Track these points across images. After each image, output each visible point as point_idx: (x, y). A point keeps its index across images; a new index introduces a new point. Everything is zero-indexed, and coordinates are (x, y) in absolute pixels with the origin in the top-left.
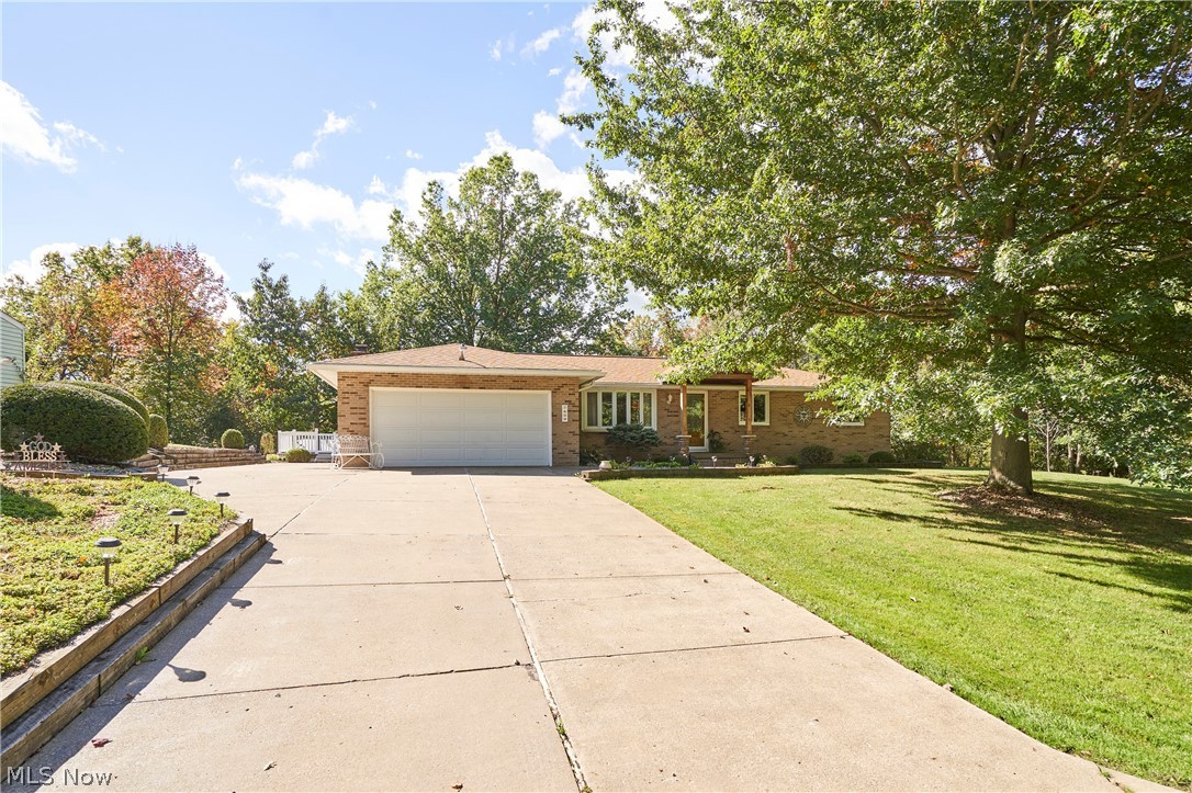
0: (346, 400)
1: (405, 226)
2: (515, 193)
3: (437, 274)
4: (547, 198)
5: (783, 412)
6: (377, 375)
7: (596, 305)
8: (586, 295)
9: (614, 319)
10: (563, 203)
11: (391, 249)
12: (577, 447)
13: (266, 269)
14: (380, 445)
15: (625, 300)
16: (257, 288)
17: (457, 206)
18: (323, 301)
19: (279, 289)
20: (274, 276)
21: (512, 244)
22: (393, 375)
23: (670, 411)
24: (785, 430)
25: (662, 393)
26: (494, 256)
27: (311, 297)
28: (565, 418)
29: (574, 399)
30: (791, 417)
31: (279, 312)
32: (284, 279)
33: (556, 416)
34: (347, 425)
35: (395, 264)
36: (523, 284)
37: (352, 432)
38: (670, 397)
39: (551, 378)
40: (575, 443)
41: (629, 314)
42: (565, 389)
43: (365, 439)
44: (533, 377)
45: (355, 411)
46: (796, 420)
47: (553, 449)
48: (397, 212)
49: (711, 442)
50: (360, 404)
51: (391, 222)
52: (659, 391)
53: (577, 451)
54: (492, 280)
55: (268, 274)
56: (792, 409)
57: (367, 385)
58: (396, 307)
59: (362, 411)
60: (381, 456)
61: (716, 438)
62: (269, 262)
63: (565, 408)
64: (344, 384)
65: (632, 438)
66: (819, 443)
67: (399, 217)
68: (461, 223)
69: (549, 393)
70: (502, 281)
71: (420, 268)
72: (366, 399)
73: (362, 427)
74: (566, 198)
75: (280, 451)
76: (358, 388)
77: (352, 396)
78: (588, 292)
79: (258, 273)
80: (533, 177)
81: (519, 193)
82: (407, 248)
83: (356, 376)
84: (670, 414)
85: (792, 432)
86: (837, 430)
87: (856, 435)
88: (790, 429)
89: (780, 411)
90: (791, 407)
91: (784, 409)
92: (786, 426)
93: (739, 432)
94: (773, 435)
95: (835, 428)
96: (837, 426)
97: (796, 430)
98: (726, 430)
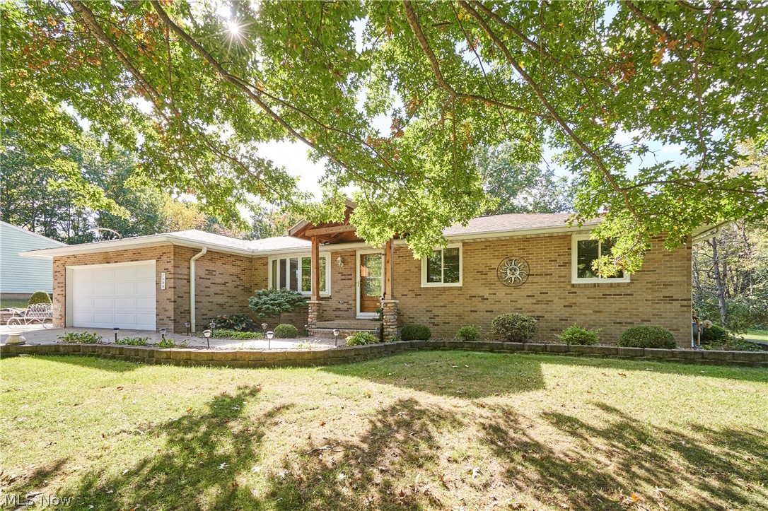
0: (56, 277)
5: (482, 268)
6: (68, 257)
12: (172, 314)
22: (75, 256)
23: (343, 275)
24: (485, 292)
25: (336, 255)
28: (163, 285)
29: (170, 266)
30: (492, 275)
33: (158, 284)
34: (56, 295)
37: (58, 301)
38: (341, 259)
39: (153, 249)
40: (170, 310)
42: (165, 258)
45: (59, 285)
47: (157, 315)
50: (62, 279)
52: (334, 253)
56: (495, 263)
57: (64, 265)
59: (62, 285)
63: (164, 276)
64: (56, 265)
69: (155, 262)
72: (64, 275)
76: (61, 268)
83: (60, 259)
84: (343, 277)
85: (495, 294)
86: (573, 290)
87: (611, 299)
88: (492, 291)
89: (476, 267)
90: (493, 261)
91: (482, 264)
92: (486, 287)
93: (420, 295)
94: (467, 299)
95: (569, 287)
96: (573, 285)
97: (501, 293)
98: (405, 293)
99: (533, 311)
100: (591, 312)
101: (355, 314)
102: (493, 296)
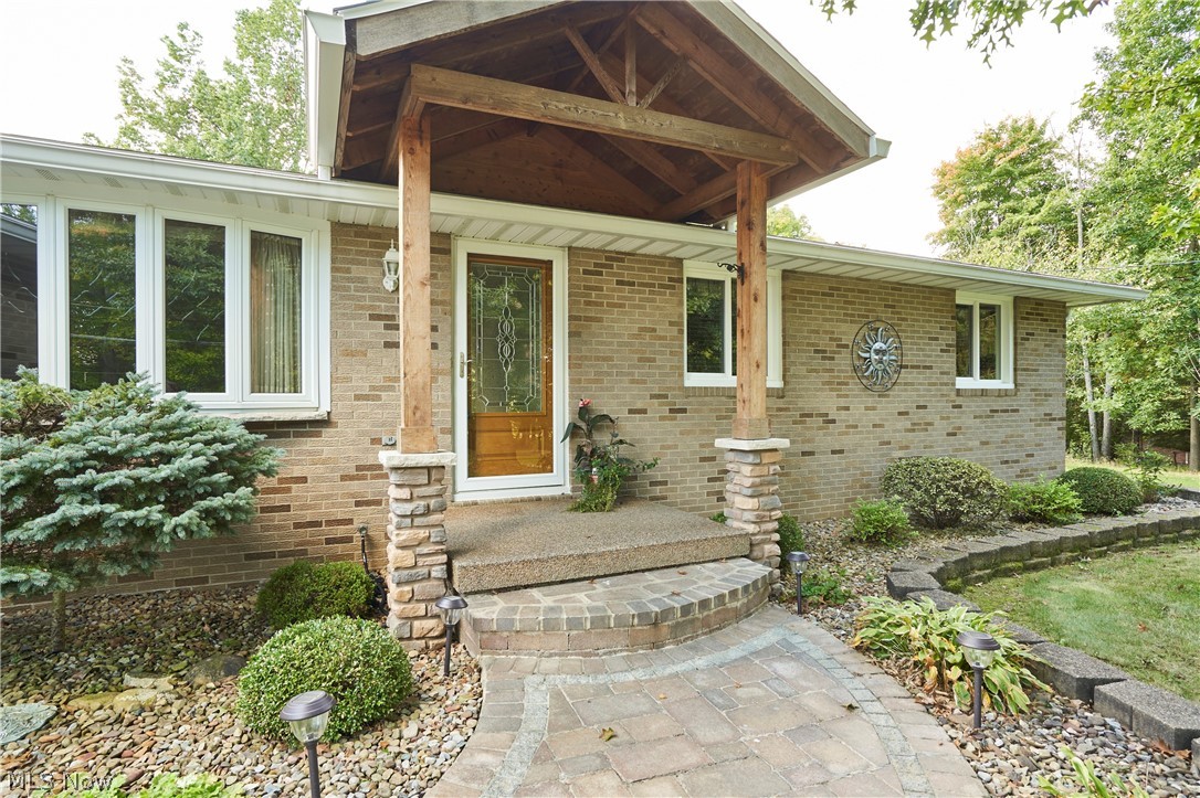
5: (825, 341)
24: (830, 403)
30: (843, 360)
46: (858, 371)
56: (847, 332)
85: (847, 409)
86: (959, 402)
87: (998, 417)
88: (842, 402)
89: (813, 339)
90: (844, 327)
91: (826, 332)
92: (831, 390)
93: (684, 411)
94: (795, 423)
95: (953, 395)
96: (958, 390)
98: (639, 405)
99: (907, 447)
100: (978, 443)
102: (843, 414)
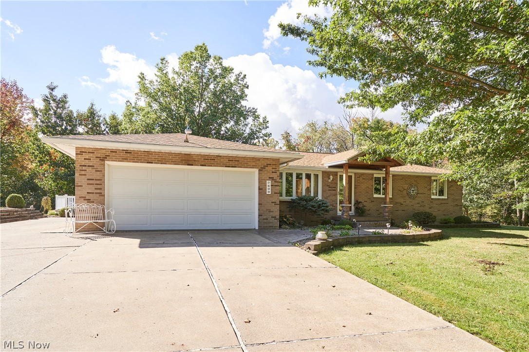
0: (83, 173)
1: (147, 82)
2: (209, 67)
3: (165, 108)
4: (227, 71)
5: (401, 189)
6: (113, 151)
7: (252, 129)
8: (246, 124)
9: (261, 137)
10: (235, 74)
11: (140, 94)
12: (277, 214)
13: (52, 89)
14: (113, 213)
15: (267, 127)
16: (45, 100)
17: (177, 73)
18: (92, 114)
19: (62, 102)
20: (58, 94)
21: (208, 95)
22: (127, 152)
23: (330, 187)
24: (402, 201)
25: (326, 174)
26: (198, 101)
27: (84, 110)
28: (269, 191)
29: (275, 176)
30: (405, 192)
31: (59, 117)
32: (65, 96)
33: (261, 189)
34: (84, 194)
35: (142, 103)
36: (214, 116)
37: (89, 201)
38: (331, 177)
40: (276, 211)
41: (269, 135)
42: (269, 168)
43: (100, 207)
44: (245, 158)
45: (91, 182)
46: (408, 194)
47: (259, 215)
48: (142, 74)
49: (357, 209)
50: (97, 175)
51: (139, 80)
52: (324, 173)
53: (278, 217)
54: (196, 114)
55: (53, 93)
56: (406, 187)
57: (103, 159)
58: (142, 125)
59: (98, 182)
60: (114, 223)
61: (361, 206)
62: (55, 85)
63: (269, 183)
64: (82, 158)
65: (312, 206)
66: (422, 209)
67: (143, 77)
68: (179, 81)
69: (256, 171)
70: (201, 115)
71: (155, 106)
72: (101, 171)
73: (98, 195)
74: (236, 71)
75: (57, 208)
76: (95, 162)
77: (89, 169)
78: (246, 123)
79: (47, 92)
80: (220, 58)
81: (212, 67)
82: (149, 95)
83: (93, 151)
84: (330, 189)
86: (432, 201)
89: (399, 188)
90: (405, 185)
91: (401, 187)
92: (402, 198)
93: (373, 201)
94: (394, 204)
95: (431, 200)
96: (432, 198)
97: (408, 201)
98: (366, 200)
99: (419, 210)
101: (337, 212)
102: (405, 203)
